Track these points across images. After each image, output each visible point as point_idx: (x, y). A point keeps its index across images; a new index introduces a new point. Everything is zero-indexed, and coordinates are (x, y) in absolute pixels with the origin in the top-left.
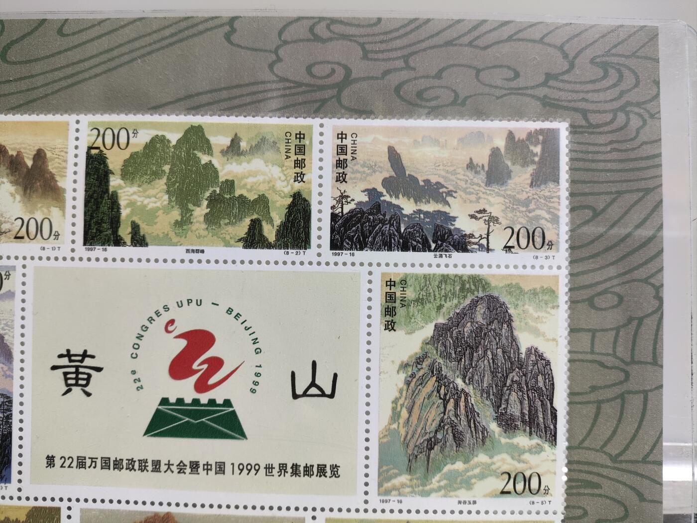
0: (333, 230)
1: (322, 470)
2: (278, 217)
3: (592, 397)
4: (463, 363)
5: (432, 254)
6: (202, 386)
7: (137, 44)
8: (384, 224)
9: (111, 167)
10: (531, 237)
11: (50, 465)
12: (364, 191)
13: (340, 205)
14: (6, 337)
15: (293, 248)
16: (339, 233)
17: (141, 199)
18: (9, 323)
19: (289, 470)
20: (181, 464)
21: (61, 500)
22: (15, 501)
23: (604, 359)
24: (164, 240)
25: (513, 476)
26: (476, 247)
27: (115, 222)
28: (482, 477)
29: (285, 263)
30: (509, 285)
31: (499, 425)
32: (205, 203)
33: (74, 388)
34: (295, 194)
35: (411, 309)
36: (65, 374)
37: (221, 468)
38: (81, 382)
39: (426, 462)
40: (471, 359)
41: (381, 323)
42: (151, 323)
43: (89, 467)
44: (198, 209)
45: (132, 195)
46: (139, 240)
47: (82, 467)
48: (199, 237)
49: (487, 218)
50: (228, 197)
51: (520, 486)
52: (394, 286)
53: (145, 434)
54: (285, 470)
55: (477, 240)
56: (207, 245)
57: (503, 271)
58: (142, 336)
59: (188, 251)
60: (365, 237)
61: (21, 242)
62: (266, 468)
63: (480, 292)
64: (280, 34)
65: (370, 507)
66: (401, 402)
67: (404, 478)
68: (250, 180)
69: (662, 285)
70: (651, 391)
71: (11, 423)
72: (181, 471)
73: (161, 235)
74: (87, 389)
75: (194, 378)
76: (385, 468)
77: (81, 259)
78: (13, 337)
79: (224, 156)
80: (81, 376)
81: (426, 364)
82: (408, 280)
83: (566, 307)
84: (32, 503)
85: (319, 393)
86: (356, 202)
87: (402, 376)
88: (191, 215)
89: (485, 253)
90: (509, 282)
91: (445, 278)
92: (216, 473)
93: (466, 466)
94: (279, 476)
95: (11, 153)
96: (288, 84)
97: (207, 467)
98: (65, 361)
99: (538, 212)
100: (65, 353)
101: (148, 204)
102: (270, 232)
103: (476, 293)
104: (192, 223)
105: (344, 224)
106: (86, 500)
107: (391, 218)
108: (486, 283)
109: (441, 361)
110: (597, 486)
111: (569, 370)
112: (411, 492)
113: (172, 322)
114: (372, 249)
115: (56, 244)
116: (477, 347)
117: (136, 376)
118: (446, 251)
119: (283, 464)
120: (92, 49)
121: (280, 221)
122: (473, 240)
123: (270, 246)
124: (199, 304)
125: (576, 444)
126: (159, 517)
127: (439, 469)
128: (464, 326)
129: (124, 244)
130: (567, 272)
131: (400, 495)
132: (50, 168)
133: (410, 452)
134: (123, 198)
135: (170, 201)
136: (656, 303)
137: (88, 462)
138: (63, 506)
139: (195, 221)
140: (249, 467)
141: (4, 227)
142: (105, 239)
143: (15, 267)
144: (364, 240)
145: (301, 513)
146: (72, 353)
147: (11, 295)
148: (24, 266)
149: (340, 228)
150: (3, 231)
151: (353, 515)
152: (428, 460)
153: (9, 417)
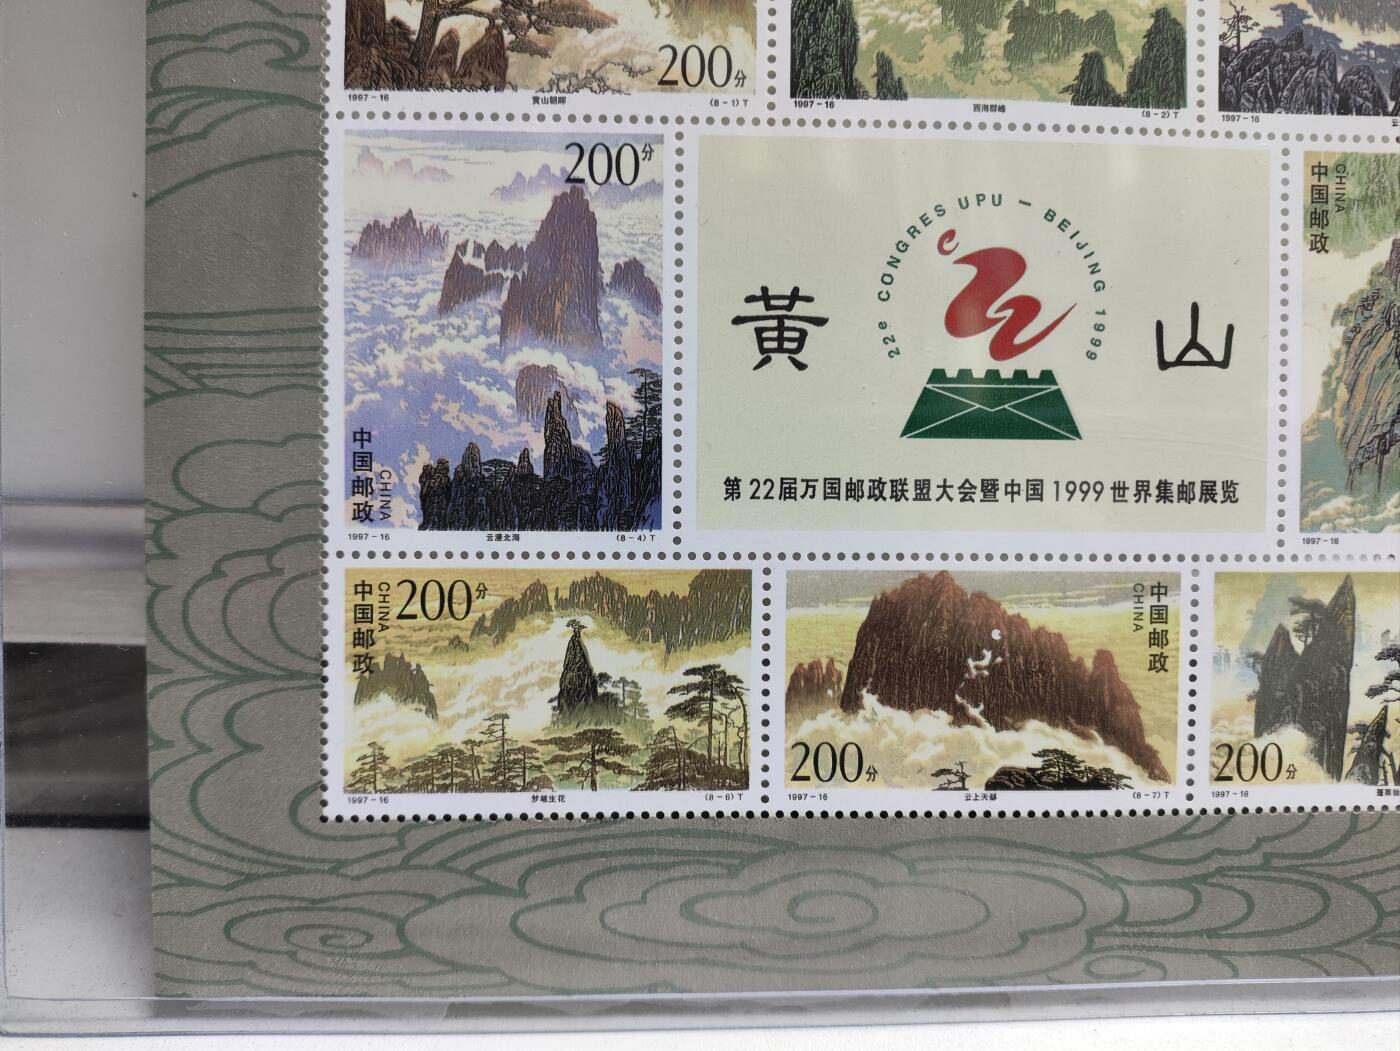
0: (1222, 76)
1: (1208, 491)
2: (1131, 52)
5: (1390, 119)
6: (1002, 347)
8: (1308, 67)
11: (732, 494)
12: (1275, 9)
13: (1234, 33)
14: (648, 266)
15: (1158, 106)
16: (1232, 82)
17: (895, 14)
18: (653, 241)
19: (1154, 491)
20: (967, 485)
21: (752, 556)
22: (670, 561)
24: (936, 89)
27: (848, 54)
29: (1144, 131)
32: (1006, 23)
33: (773, 356)
34: (1158, 12)
35: (1354, 213)
36: (759, 331)
37: (1036, 490)
38: (787, 345)
39: (1377, 474)
41: (1305, 237)
42: (914, 237)
43: (803, 497)
44: (994, 33)
45: (878, 7)
46: (890, 88)
47: (790, 497)
48: (996, 83)
50: (1045, 12)
52: (1326, 174)
53: (903, 434)
54: (1146, 491)
56: (1010, 97)
58: (898, 261)
59: (977, 108)
60: (1277, 89)
61: (672, 90)
62: (1114, 488)
65: (1286, 551)
66: (1337, 373)
67: (1342, 502)
71: (660, 420)
72: (967, 497)
73: (931, 79)
74: (798, 357)
75: (991, 333)
76: (1311, 484)
77: (786, 122)
78: (661, 266)
80: (787, 334)
81: (1377, 310)
82: (1348, 164)
84: (700, 564)
85: (1204, 359)
86: (1261, 27)
87: (1340, 330)
88: (982, 43)
92: (1028, 499)
94: (1137, 501)
97: (1012, 489)
98: (758, 308)
100: (759, 293)
101: (907, 23)
102: (1117, 77)
104: (983, 57)
105: (1242, 68)
106: (797, 556)
107: (1320, 57)
112: (1354, 525)
114: (1288, 110)
115: (740, 94)
117: (887, 333)
119: (1143, 482)
121: (1134, 58)
123: (1117, 102)
124: (997, 202)
126: (927, 580)
129: (865, 95)
131: (1335, 529)
133: (1351, 458)
134: (862, 12)
135: (945, 19)
137: (801, 488)
138: (756, 567)
139: (988, 55)
140: (1085, 487)
141: (639, 62)
142: (831, 86)
143: (662, 136)
144: (1275, 93)
145: (1174, 565)
146: (770, 293)
147: (655, 188)
148: (679, 136)
149: (1235, 72)
150: (637, 68)
151: (1260, 566)
152: (1380, 472)
153: (656, 411)
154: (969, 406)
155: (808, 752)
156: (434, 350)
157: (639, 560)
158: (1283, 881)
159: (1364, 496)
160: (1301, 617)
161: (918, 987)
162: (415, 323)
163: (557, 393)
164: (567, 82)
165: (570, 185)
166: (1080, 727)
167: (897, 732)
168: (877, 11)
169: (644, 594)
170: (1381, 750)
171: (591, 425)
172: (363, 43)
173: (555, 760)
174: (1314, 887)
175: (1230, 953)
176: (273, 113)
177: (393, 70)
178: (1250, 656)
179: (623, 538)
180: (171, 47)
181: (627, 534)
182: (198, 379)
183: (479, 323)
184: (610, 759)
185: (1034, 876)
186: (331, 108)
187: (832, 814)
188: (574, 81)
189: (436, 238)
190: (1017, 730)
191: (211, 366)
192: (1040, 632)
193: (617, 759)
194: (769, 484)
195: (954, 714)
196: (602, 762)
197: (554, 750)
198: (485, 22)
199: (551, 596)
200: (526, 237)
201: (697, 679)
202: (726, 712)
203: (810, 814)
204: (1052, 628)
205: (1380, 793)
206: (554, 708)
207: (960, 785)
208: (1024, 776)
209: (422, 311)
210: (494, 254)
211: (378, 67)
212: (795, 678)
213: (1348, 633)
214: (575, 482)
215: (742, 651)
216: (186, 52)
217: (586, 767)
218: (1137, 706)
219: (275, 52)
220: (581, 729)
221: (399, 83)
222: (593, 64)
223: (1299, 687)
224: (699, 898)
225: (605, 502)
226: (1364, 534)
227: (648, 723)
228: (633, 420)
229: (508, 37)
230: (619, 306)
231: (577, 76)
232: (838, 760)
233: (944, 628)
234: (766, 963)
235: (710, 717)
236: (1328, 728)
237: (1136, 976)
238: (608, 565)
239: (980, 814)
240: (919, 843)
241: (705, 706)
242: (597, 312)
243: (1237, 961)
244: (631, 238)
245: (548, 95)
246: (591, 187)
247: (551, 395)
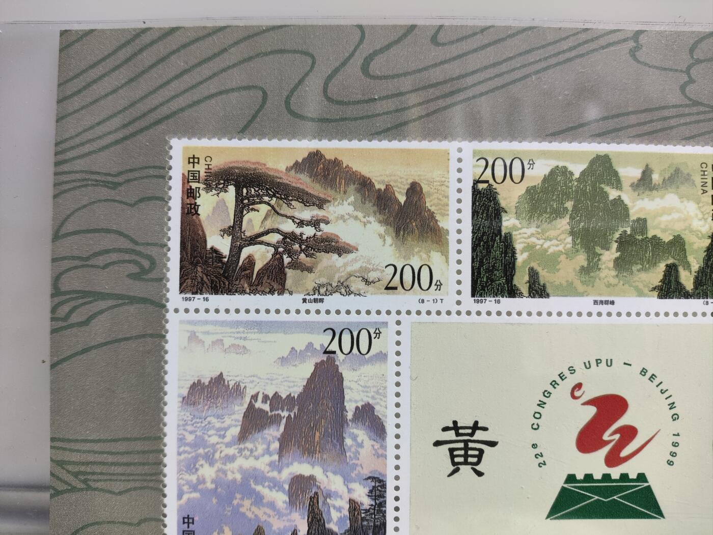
2: (696, 263)
6: (613, 459)
7: (531, 58)
9: (503, 204)
14: (377, 408)
17: (541, 242)
18: (381, 391)
24: (569, 290)
27: (510, 268)
29: (704, 314)
32: (615, 246)
33: (461, 467)
36: (451, 451)
38: (470, 460)
42: (555, 388)
44: (607, 253)
45: (529, 237)
46: (538, 290)
48: (609, 286)
50: (640, 238)
53: (548, 517)
56: (618, 295)
58: (545, 403)
59: (595, 302)
61: (394, 294)
64: (692, 51)
68: (665, 218)
71: (385, 511)
73: (565, 284)
74: (478, 468)
75: (604, 451)
77: (469, 313)
78: (386, 408)
79: (634, 190)
80: (470, 452)
88: (599, 260)
95: (377, 186)
96: (702, 109)
98: (451, 435)
100: (451, 425)
101: (549, 247)
102: (687, 279)
104: (600, 269)
113: (579, 386)
115: (438, 295)
117: (537, 451)
120: (475, 61)
121: (698, 265)
123: (687, 295)
124: (609, 364)
129: (521, 295)
132: (428, 204)
134: (518, 241)
135: (574, 243)
139: (603, 267)
141: (372, 276)
142: (498, 289)
143: (387, 323)
146: (459, 425)
147: (382, 357)
148: (398, 323)
150: (371, 280)
153: (382, 505)
154: (591, 498)
156: (235, 465)
162: (223, 447)
163: (316, 493)
164: (325, 289)
165: (327, 355)
168: (529, 241)
171: (338, 515)
172: (192, 263)
176: (132, 309)
177: (212, 282)
180: (67, 264)
182: (85, 481)
183: (265, 446)
186: (170, 306)
188: (329, 288)
189: (238, 391)
191: (93, 473)
198: (272, 250)
200: (297, 390)
209: (228, 439)
210: (276, 400)
211: (202, 279)
216: (76, 268)
219: (134, 269)
221: (216, 290)
222: (342, 277)
228: (367, 511)
229: (287, 260)
231: (331, 285)
242: (343, 439)
245: (312, 297)
246: (340, 356)
247: (312, 494)
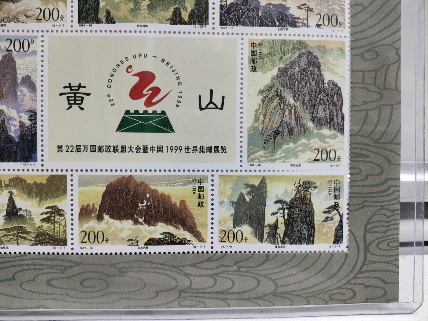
0: (221, 14)
1: (217, 149)
2: (190, 7)
3: (363, 107)
4: (294, 89)
5: (277, 28)
6: (149, 103)
8: (249, 11)
10: (330, 20)
11: (60, 150)
13: (225, 0)
14: (32, 77)
15: (199, 24)
16: (224, 16)
18: (34, 69)
19: (199, 149)
20: (138, 147)
21: (67, 170)
22: (40, 172)
23: (369, 87)
24: (125, 20)
25: (320, 151)
26: (301, 24)
27: (96, 9)
28: (303, 151)
29: (194, 33)
30: (319, 46)
31: (313, 123)
33: (73, 105)
35: (265, 59)
36: (68, 98)
37: (160, 149)
38: (77, 102)
39: (273, 144)
40: (298, 88)
41: (249, 67)
42: (119, 67)
43: (83, 151)
44: (144, 2)
46: (110, 20)
47: (79, 151)
48: (145, 18)
49: (307, 9)
51: (324, 156)
52: (256, 46)
53: (116, 131)
54: (196, 149)
55: (301, 21)
56: (149, 22)
57: (315, 38)
58: (113, 75)
59: (138, 26)
60: (239, 18)
61: (40, 22)
62: (186, 148)
63: (303, 50)
65: (243, 169)
66: (260, 111)
67: (262, 153)
69: (400, 48)
70: (395, 105)
71: (36, 127)
72: (138, 151)
73: (123, 17)
74: (81, 106)
75: (144, 99)
76: (251, 147)
77: (77, 31)
78: (37, 77)
80: (77, 98)
81: (273, 91)
82: (263, 43)
83: (349, 58)
84: (50, 173)
85: (215, 107)
87: (260, 97)
88: (140, 5)
89: (306, 28)
90: (319, 44)
91: (284, 42)
92: (158, 152)
93: (295, 145)
94: (193, 153)
97: (153, 149)
98: (68, 90)
99: (334, 6)
100: (68, 85)
102: (185, 16)
103: (301, 50)
104: (140, 10)
105: (227, 11)
106: (82, 170)
107: (254, 8)
108: (307, 45)
109: (282, 89)
110: (367, 156)
111: (351, 92)
112: (266, 160)
113: (130, 67)
114: (243, 25)
115: (62, 23)
116: (301, 81)
117: (110, 98)
118: (285, 27)
119: (195, 146)
121: (191, 9)
122: (299, 21)
123: (185, 23)
124: (145, 56)
125: (355, 133)
126: (125, 178)
127: (280, 147)
128: (294, 69)
129: (102, 22)
130: (349, 39)
131: (259, 161)
133: (264, 138)
136: (397, 57)
137: (83, 148)
138: (68, 174)
139: (142, 9)
140: (176, 148)
141: (30, 13)
142: (91, 20)
143: (37, 36)
144: (239, 20)
145: (206, 173)
146: (72, 85)
147: (35, 53)
148: (43, 36)
149: (225, 13)
150: (29, 15)
151: (234, 173)
152: (274, 143)
153: (35, 124)
154: (138, 122)
155: (86, 234)
157: (31, 172)
158: (244, 275)
159: (269, 151)
160: (248, 190)
161: (123, 308)
163: (4, 118)
164: (6, 20)
165: (8, 52)
166: (175, 225)
167: (115, 227)
169: (32, 182)
170: (276, 233)
171: (15, 128)
173: (5, 235)
174: (255, 278)
175: (227, 299)
178: (231, 202)
179: (25, 165)
181: (27, 163)
184: (23, 235)
185: (161, 273)
187: (94, 253)
188: (9, 19)
190: (155, 226)
192: (162, 194)
193: (25, 235)
194: (72, 147)
195: (134, 221)
196: (20, 236)
197: (5, 232)
199: (3, 183)
201: (49, 210)
202: (59, 221)
203: (87, 254)
204: (166, 193)
205: (276, 247)
206: (4, 219)
207: (136, 244)
208: (157, 241)
212: (81, 210)
213: (264, 195)
214: (10, 147)
215: (63, 201)
217: (15, 238)
218: (194, 218)
220: (13, 226)
222: (15, 14)
223: (248, 212)
224: (52, 279)
225: (19, 153)
226: (269, 163)
227: (35, 224)
228: (28, 127)
230: (23, 90)
231: (9, 18)
232: (96, 237)
233: (131, 193)
234: (74, 300)
235: (54, 223)
236: (258, 226)
237: (195, 306)
238: (20, 173)
239: (143, 253)
240: (122, 263)
241: (52, 219)
242: (16, 92)
243: (229, 302)
244: (27, 68)
245: (0, 24)
246: (14, 53)
247: (2, 119)
